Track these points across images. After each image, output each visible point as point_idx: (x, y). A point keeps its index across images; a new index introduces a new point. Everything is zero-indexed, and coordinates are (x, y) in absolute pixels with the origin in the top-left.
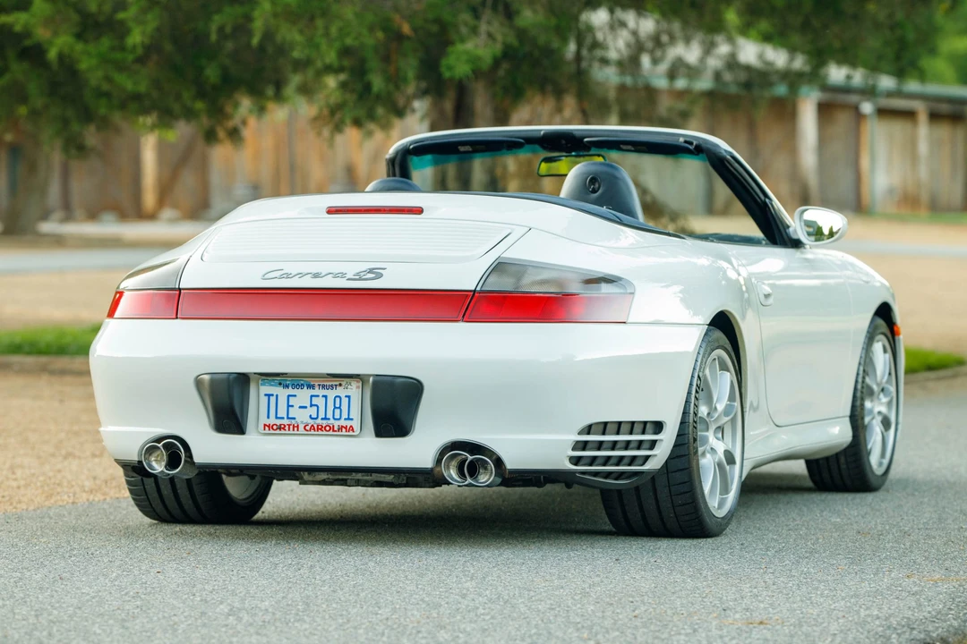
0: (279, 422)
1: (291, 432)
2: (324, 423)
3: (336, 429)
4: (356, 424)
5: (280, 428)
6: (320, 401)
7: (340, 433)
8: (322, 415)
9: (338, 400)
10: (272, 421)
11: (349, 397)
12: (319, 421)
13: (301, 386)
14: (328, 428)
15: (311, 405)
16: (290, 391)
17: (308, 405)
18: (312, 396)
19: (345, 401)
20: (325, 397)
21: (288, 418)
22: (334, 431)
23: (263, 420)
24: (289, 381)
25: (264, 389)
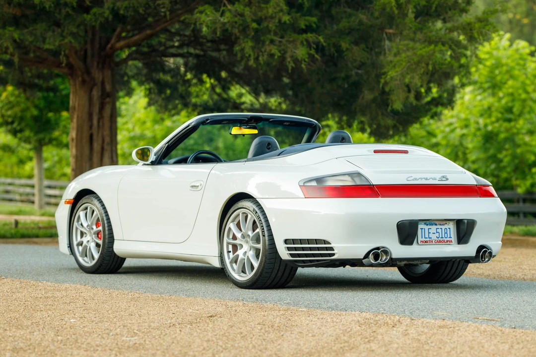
0: (426, 240)
1: (430, 244)
2: (442, 239)
4: (453, 239)
5: (426, 242)
6: (439, 231)
7: (447, 243)
8: (441, 236)
9: (446, 230)
10: (424, 239)
12: (440, 239)
13: (432, 225)
14: (443, 242)
15: (437, 232)
16: (429, 227)
17: (435, 232)
18: (437, 229)
19: (448, 230)
20: (441, 229)
21: (429, 238)
22: (445, 242)
23: (420, 239)
24: (428, 222)
25: (420, 226)
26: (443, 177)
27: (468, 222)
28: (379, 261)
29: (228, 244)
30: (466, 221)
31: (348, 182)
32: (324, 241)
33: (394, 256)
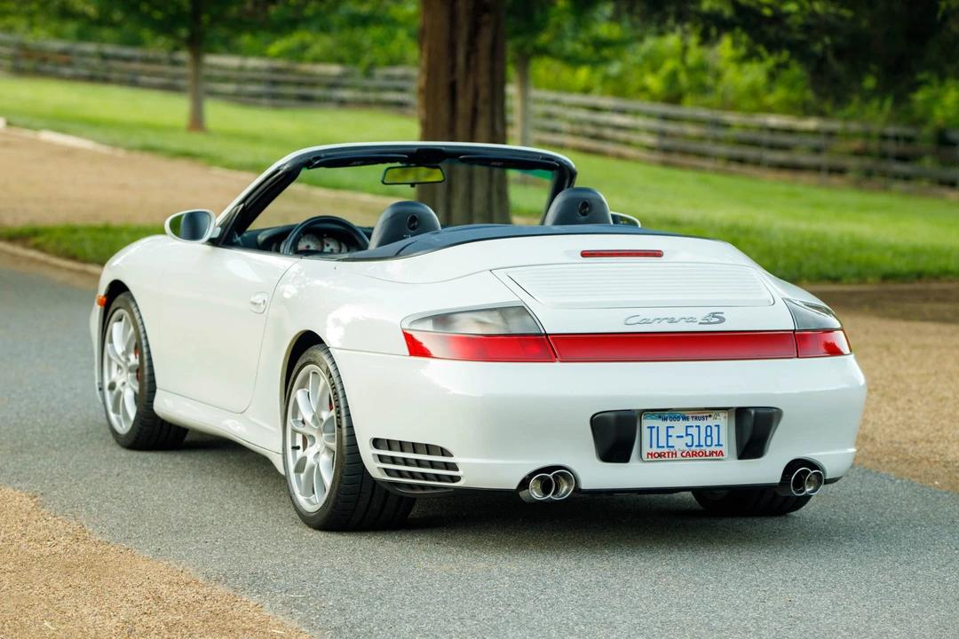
0: (659, 451)
1: (670, 459)
2: (698, 449)
3: (708, 454)
4: (724, 449)
5: (660, 455)
6: (694, 431)
7: (711, 458)
8: (696, 443)
9: (709, 429)
10: (655, 450)
11: (718, 426)
12: (694, 448)
13: (678, 419)
14: (701, 454)
15: (687, 435)
16: (668, 423)
17: (684, 435)
18: (687, 427)
19: (715, 430)
20: (699, 427)
21: (668, 447)
22: (706, 456)
23: (646, 449)
24: (667, 414)
25: (646, 423)
26: (714, 315)
27: (756, 414)
28: (550, 496)
29: (295, 432)
30: (753, 412)
31: (495, 326)
32: (442, 449)
33: (584, 485)
